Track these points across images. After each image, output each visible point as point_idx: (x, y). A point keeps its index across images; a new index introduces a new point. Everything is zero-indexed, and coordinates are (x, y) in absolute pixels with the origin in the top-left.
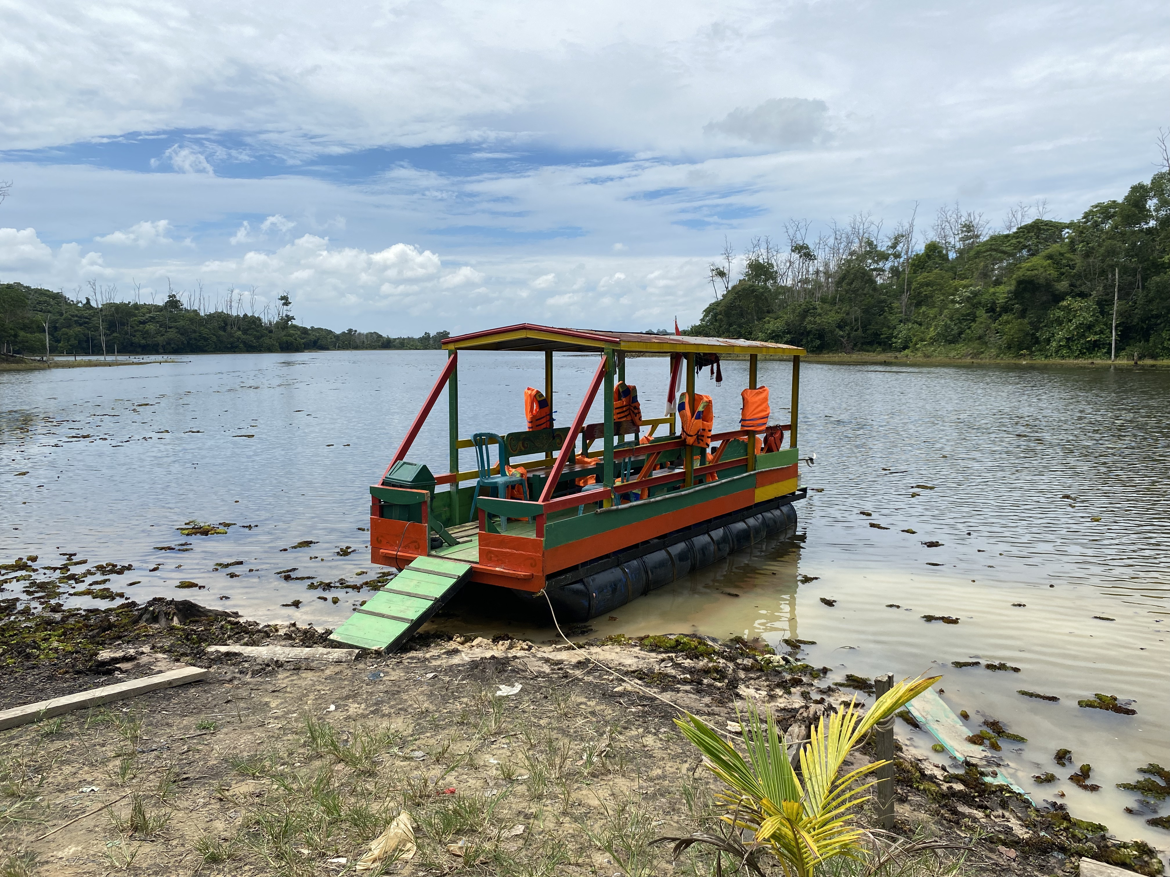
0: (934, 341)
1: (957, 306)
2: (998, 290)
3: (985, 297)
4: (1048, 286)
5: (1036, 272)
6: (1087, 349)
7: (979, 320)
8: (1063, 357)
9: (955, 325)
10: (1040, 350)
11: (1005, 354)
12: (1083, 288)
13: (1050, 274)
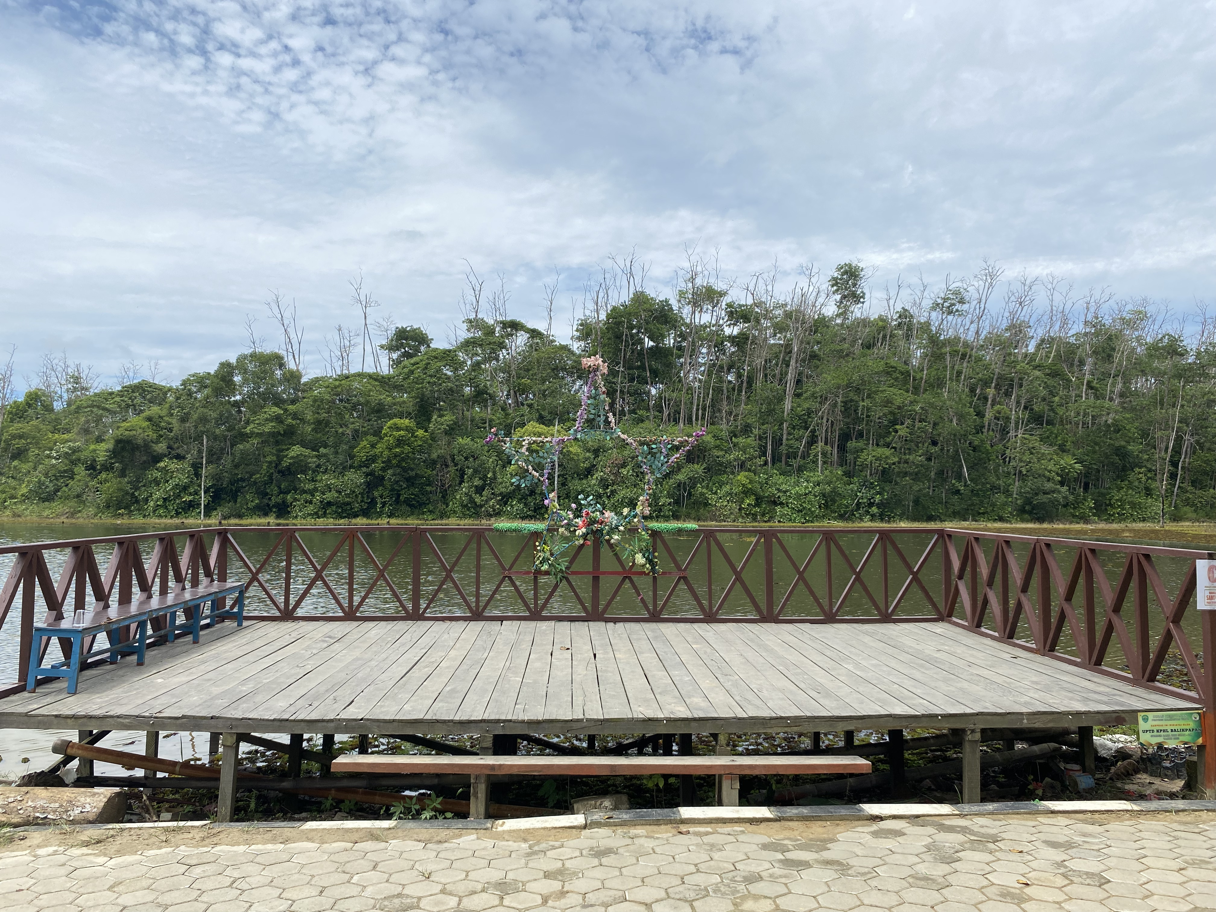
0: (26, 498)
1: (54, 461)
2: (98, 447)
3: (86, 453)
4: (146, 446)
5: (134, 432)
6: (182, 509)
7: (77, 477)
8: (160, 516)
9: (51, 481)
10: (139, 510)
11: (103, 513)
12: (179, 451)
13: (148, 436)
